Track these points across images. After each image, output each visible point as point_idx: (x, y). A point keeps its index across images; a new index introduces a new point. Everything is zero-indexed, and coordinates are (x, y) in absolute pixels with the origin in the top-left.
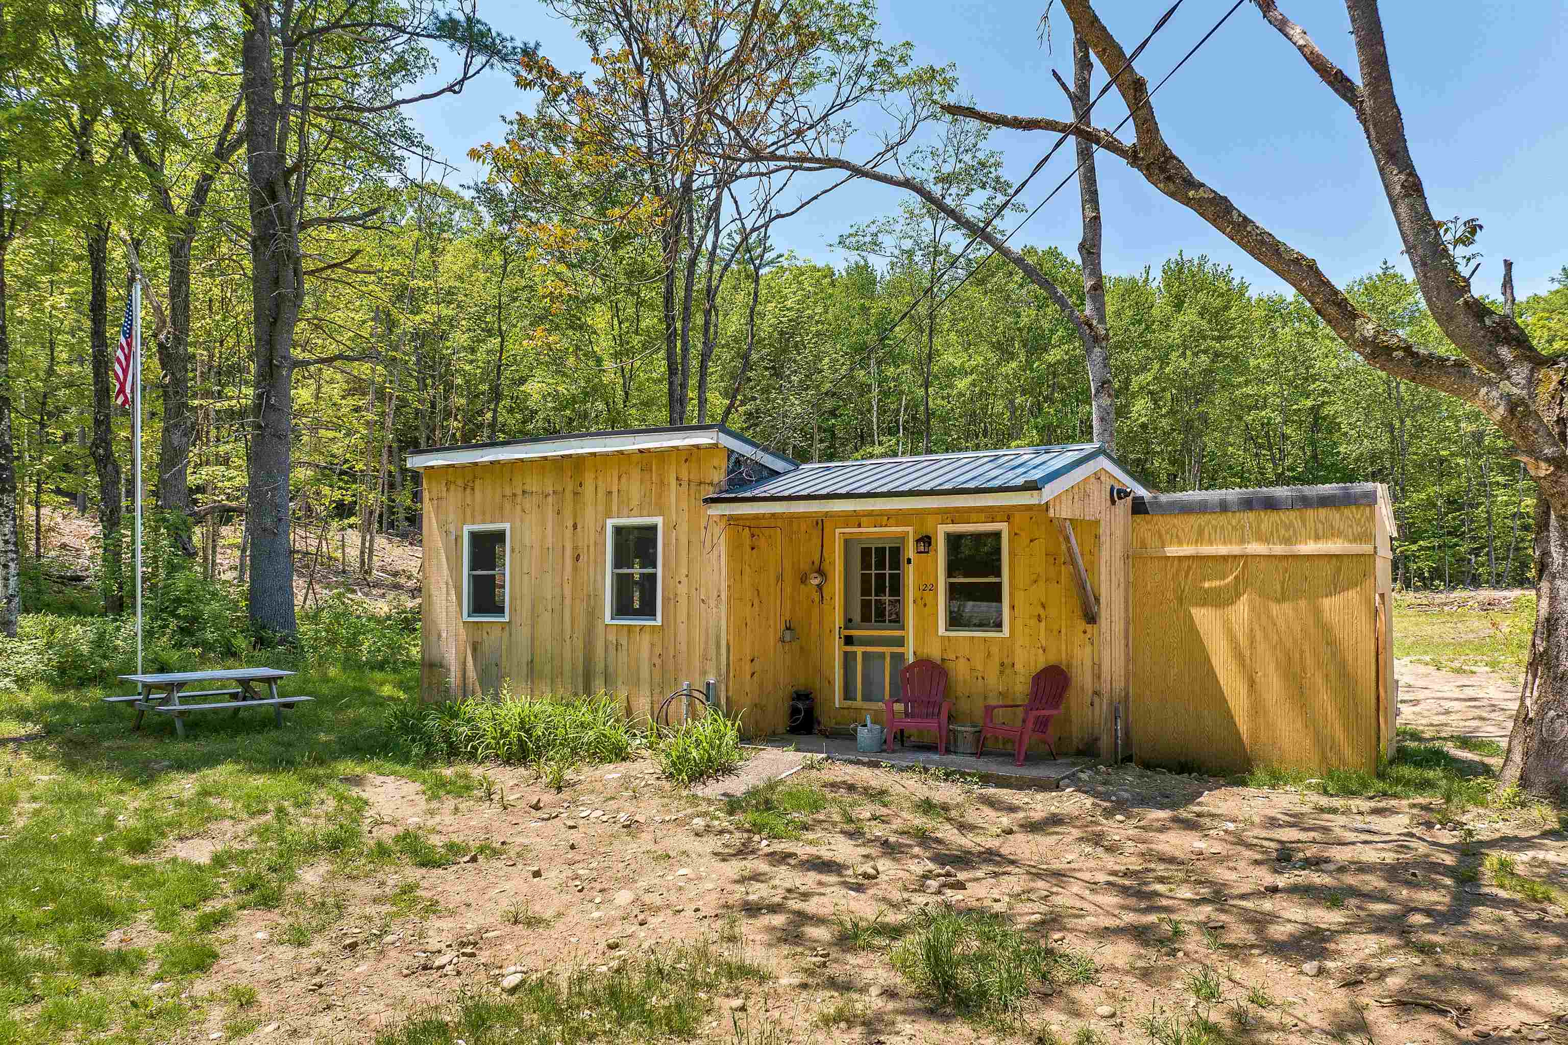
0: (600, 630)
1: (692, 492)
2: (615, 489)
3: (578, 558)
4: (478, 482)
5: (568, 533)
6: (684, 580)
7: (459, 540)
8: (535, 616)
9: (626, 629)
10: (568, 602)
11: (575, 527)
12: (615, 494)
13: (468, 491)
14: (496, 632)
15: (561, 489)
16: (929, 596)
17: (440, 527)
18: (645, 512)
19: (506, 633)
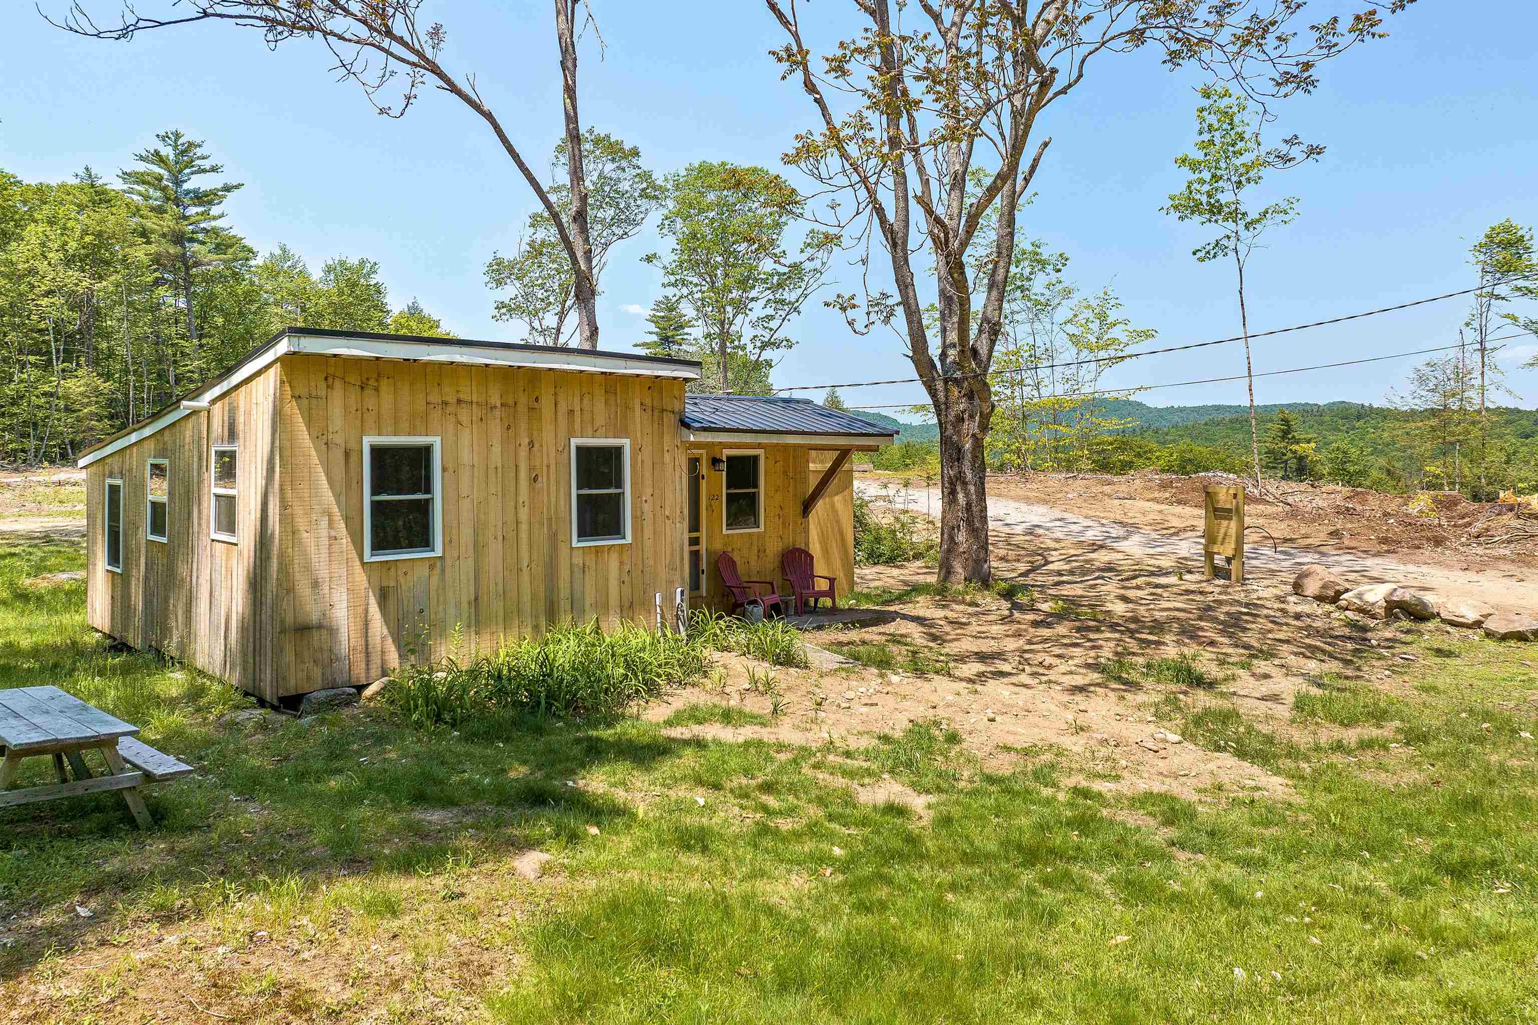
0: (564, 552)
1: (655, 418)
2: (577, 408)
3: (535, 479)
4: (384, 382)
5: (523, 453)
6: (650, 499)
7: (354, 458)
8: (478, 548)
9: (593, 550)
10: (524, 527)
11: (531, 444)
12: (577, 414)
13: (368, 392)
14: (422, 571)
15: (511, 403)
16: (715, 504)
17: (315, 438)
18: (611, 434)
19: (437, 570)
